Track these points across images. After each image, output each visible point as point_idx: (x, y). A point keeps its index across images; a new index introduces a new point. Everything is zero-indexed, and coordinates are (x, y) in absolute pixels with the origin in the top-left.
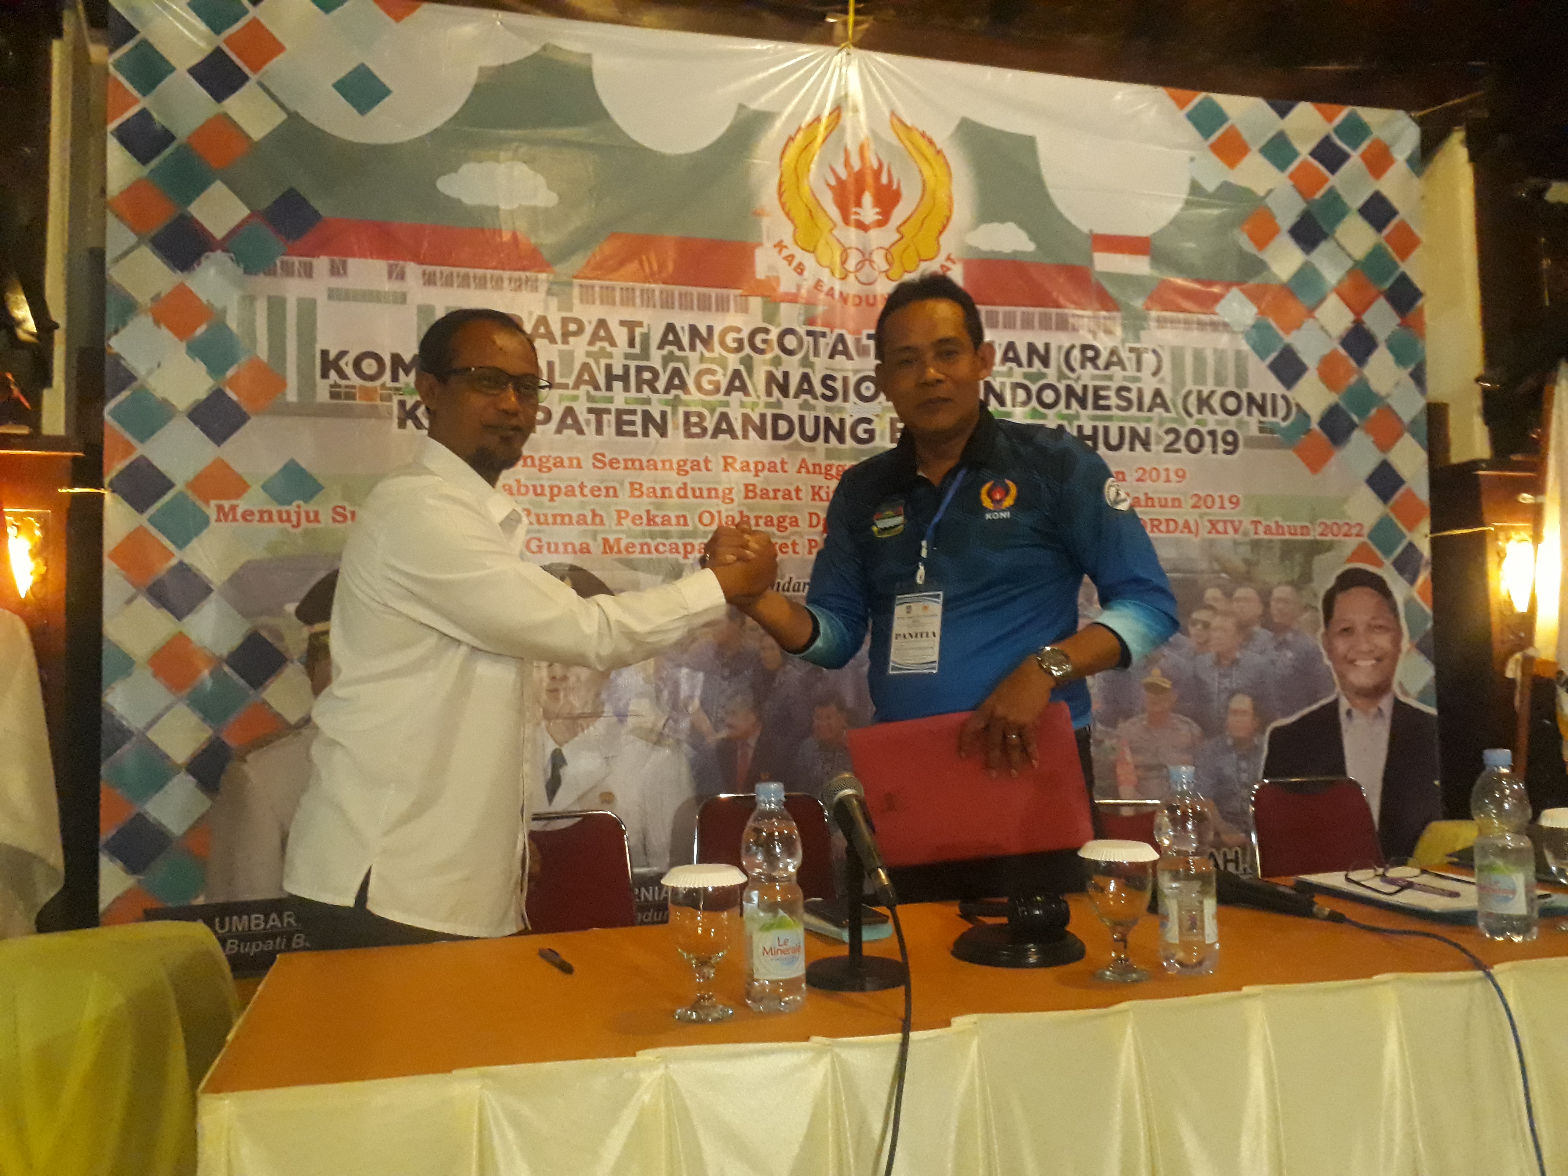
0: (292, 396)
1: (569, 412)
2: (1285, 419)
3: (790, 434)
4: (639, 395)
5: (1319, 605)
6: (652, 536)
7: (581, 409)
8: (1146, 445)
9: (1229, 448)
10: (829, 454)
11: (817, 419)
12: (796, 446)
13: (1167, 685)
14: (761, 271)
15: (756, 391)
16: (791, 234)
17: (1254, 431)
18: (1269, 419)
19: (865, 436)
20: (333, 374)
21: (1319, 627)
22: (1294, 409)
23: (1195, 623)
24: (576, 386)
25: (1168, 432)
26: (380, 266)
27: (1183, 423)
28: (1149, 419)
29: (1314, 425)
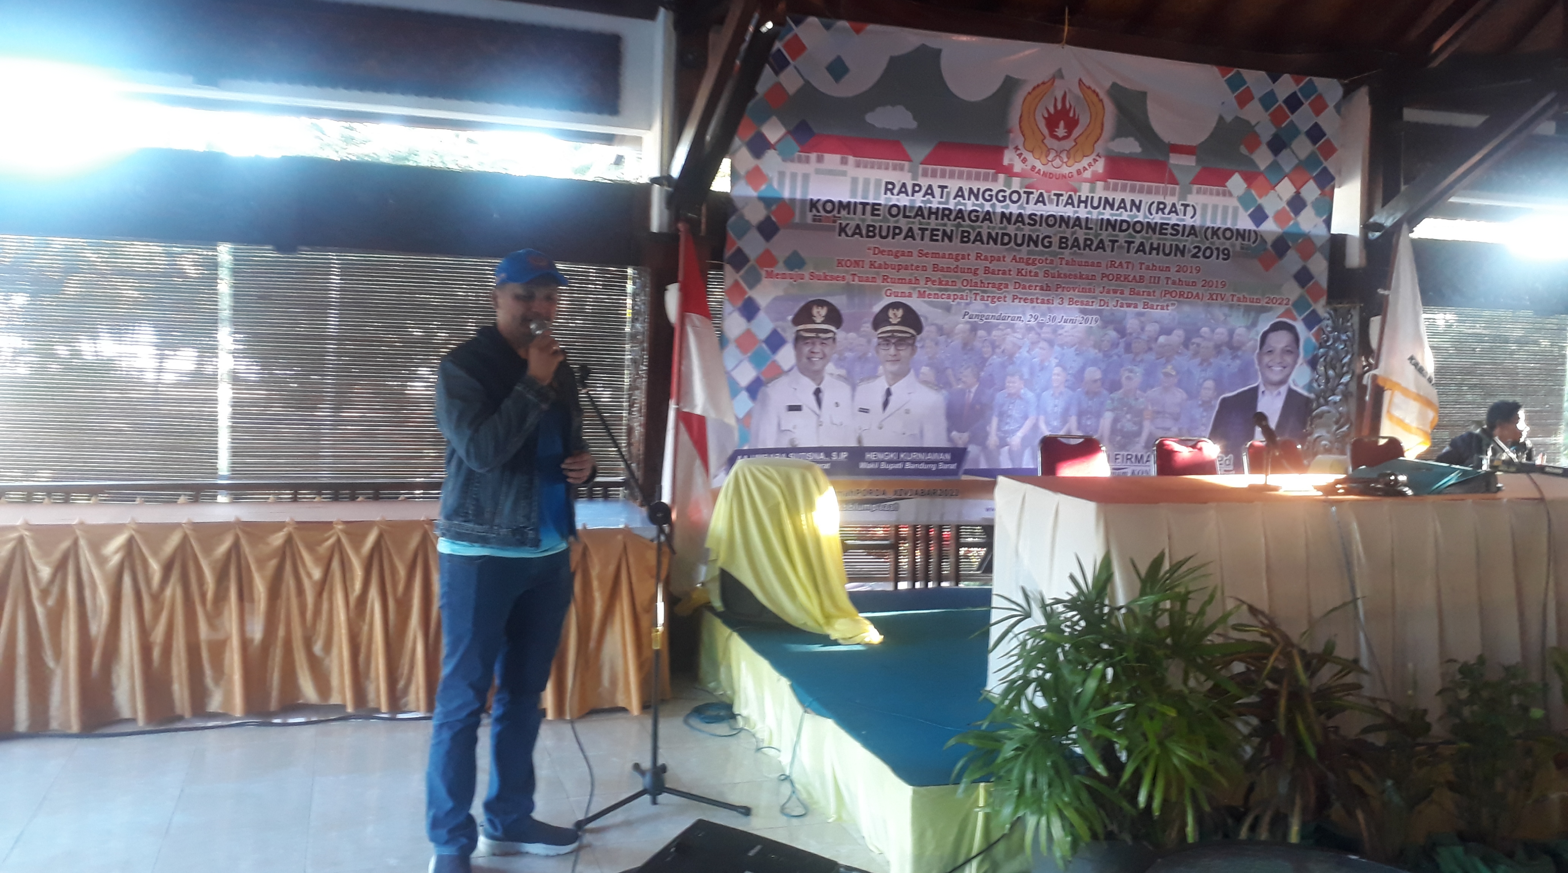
0: (797, 219)
1: (910, 229)
2: (1254, 242)
3: (1009, 242)
4: (942, 222)
5: (1259, 338)
6: (940, 290)
7: (915, 228)
8: (1183, 254)
9: (1226, 257)
10: (1029, 253)
11: (1024, 235)
12: (1011, 249)
13: (1174, 373)
14: (1006, 162)
15: (995, 220)
16: (1022, 143)
17: (1238, 248)
18: (1246, 242)
19: (1047, 244)
20: (814, 210)
21: (1256, 349)
22: (1259, 238)
23: (1193, 343)
24: (915, 217)
25: (1195, 247)
26: (837, 157)
27: (1204, 243)
28: (1186, 241)
29: (1269, 246)
